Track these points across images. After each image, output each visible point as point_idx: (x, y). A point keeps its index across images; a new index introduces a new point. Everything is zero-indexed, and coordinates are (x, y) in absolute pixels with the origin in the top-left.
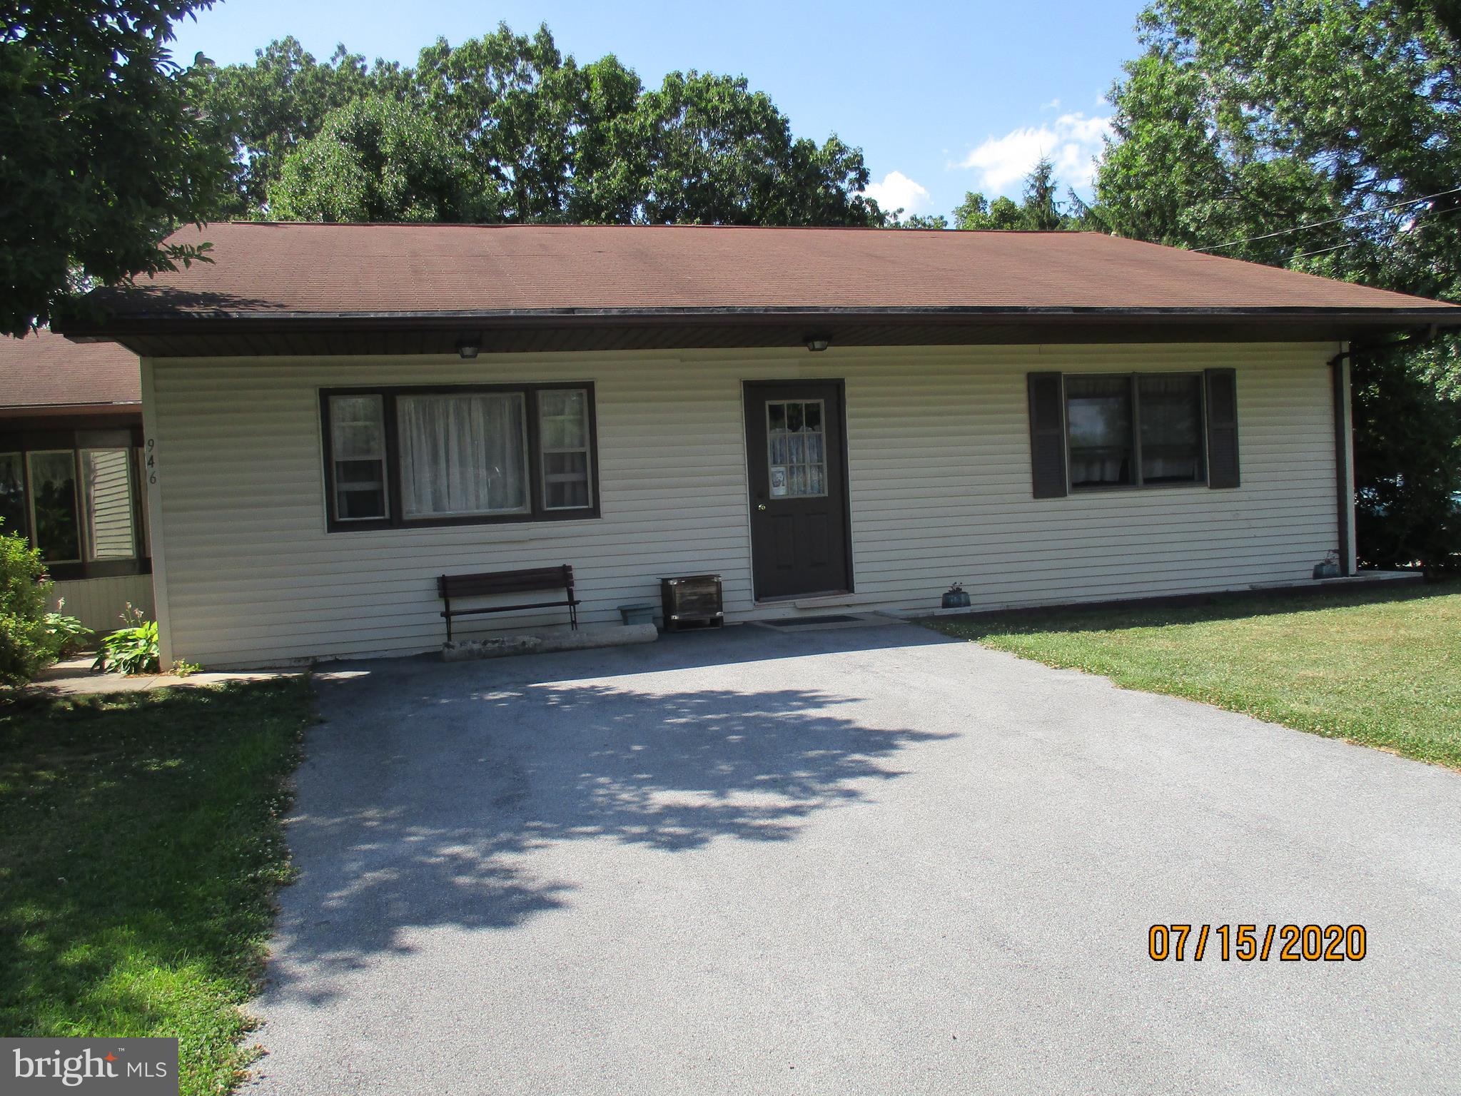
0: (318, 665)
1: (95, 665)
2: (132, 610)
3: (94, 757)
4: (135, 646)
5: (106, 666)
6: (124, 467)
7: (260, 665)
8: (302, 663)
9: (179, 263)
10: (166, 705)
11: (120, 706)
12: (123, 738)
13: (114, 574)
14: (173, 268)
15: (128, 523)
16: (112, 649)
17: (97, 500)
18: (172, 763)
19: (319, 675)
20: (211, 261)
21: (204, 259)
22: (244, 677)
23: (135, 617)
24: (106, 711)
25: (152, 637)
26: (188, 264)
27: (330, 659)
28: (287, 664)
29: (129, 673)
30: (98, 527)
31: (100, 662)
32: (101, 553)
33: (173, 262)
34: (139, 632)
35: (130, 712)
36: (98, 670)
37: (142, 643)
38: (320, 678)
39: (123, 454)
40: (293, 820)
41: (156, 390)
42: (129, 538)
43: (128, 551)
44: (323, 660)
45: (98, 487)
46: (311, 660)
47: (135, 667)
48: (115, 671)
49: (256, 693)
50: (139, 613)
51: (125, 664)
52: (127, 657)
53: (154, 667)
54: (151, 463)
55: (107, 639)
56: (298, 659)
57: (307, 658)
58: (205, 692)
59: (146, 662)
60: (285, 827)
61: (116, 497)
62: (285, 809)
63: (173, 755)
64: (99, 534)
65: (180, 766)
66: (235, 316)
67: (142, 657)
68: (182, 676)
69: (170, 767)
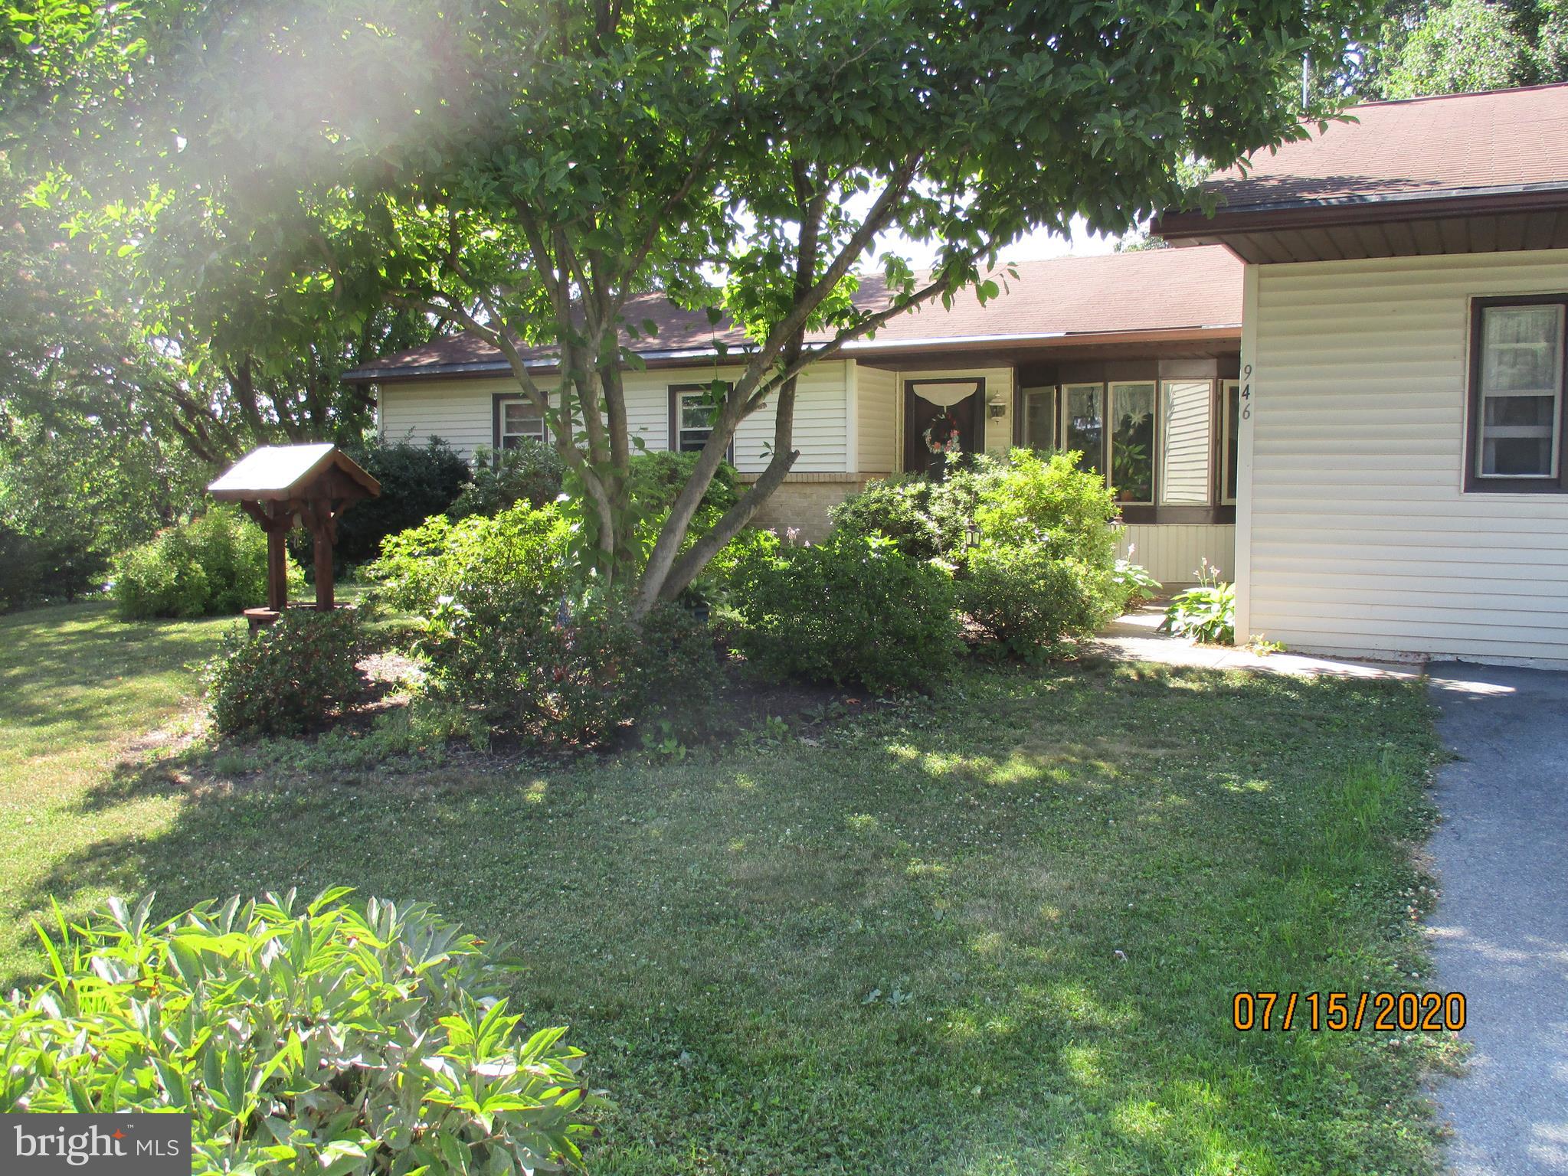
0: (1432, 666)
1: (1163, 625)
2: (1207, 567)
3: (1160, 752)
4: (1208, 610)
5: (1173, 629)
6: (1207, 402)
7: (1355, 654)
8: (1410, 659)
9: (1312, 128)
10: (1242, 693)
11: (1190, 685)
12: (1195, 732)
13: (1186, 521)
14: (1304, 135)
15: (1205, 465)
16: (1182, 609)
17: (1172, 439)
18: (1257, 786)
19: (1439, 681)
20: (1355, 120)
21: (1346, 119)
22: (1338, 668)
23: (1208, 574)
24: (1175, 690)
25: (1228, 601)
26: (1323, 128)
27: (1449, 658)
28: (1390, 657)
29: (1199, 641)
30: (1172, 467)
31: (1168, 623)
32: (1170, 495)
33: (1304, 126)
34: (1216, 594)
35: (1202, 695)
36: (1165, 631)
37: (1216, 607)
38: (1441, 685)
39: (1207, 387)
40: (1442, 931)
41: (1259, 305)
42: (1205, 482)
43: (1201, 495)
44: (1440, 658)
45: (1173, 424)
46: (1423, 656)
47: (1205, 635)
48: (1183, 636)
49: (1357, 696)
50: (1215, 572)
51: (1195, 630)
52: (1198, 621)
53: (1227, 639)
54: (1246, 395)
55: (1177, 598)
56: (1406, 653)
57: (1419, 654)
58: (1292, 683)
59: (1218, 631)
60: (1430, 944)
61: (1195, 435)
62: (1427, 908)
63: (1256, 772)
64: (1172, 474)
65: (1266, 793)
66: (1374, 199)
67: (1214, 625)
68: (1260, 655)
69: (1254, 792)
